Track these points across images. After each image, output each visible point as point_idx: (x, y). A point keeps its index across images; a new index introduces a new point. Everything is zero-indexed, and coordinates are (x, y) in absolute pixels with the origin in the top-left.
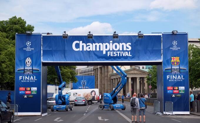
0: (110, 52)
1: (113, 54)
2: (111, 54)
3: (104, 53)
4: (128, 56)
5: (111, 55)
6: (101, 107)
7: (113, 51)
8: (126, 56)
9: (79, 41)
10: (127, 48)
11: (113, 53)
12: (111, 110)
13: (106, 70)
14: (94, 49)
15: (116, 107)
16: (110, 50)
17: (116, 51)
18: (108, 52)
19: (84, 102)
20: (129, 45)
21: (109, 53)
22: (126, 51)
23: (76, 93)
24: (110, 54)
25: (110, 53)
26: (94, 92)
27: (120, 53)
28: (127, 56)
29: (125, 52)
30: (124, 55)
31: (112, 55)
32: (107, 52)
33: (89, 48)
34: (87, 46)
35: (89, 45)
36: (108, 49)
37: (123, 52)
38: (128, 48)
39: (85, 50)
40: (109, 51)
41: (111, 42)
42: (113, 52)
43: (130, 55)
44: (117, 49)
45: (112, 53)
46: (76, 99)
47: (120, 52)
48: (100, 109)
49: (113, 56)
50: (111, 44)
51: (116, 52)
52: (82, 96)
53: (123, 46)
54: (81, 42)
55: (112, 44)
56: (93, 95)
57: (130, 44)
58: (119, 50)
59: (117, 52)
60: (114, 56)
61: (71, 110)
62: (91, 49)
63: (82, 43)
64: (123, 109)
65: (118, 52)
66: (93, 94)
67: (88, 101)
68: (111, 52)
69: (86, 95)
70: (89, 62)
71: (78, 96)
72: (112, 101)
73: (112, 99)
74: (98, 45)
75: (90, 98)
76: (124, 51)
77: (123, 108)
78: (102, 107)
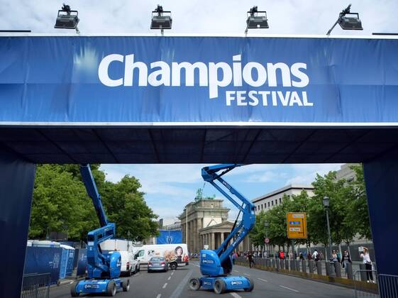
0: (233, 92)
1: (244, 98)
2: (240, 99)
3: (213, 94)
4: (300, 104)
5: (239, 103)
6: (194, 284)
7: (246, 87)
8: (291, 104)
9: (124, 54)
10: (293, 78)
11: (246, 95)
12: (221, 293)
13: (195, 225)
14: (176, 82)
15: (233, 283)
16: (235, 85)
17: (257, 89)
18: (228, 93)
19: (163, 265)
20: (301, 69)
21: (232, 95)
22: (292, 89)
23: (153, 251)
24: (233, 98)
25: (235, 95)
26: (180, 249)
27: (269, 97)
28: (295, 104)
29: (288, 93)
30: (285, 103)
31: (243, 101)
32: (222, 91)
33: (159, 78)
34: (150, 71)
35: (159, 68)
36: (225, 83)
37: (280, 93)
38: (298, 80)
39: (142, 82)
40: (231, 87)
41: (237, 58)
42: (244, 92)
43: (308, 102)
44: (259, 83)
45: (242, 95)
46: (151, 260)
47: (269, 93)
48: (192, 288)
49: (245, 104)
50: (237, 66)
51: (255, 92)
52: (161, 256)
53: (279, 72)
54: (130, 58)
55: (240, 64)
56: (179, 254)
57: (304, 66)
58: (265, 87)
59: (260, 93)
60: (250, 103)
61: (125, 290)
62: (165, 81)
63: (135, 62)
64: (246, 290)
65: (264, 94)
66: (179, 251)
67: (171, 264)
68: (239, 93)
69: (167, 253)
70: (155, 124)
71: (155, 256)
72: (222, 268)
73: (220, 264)
74: (189, 68)
75: (174, 259)
76: (284, 90)
77: (247, 287)
78: (198, 284)
